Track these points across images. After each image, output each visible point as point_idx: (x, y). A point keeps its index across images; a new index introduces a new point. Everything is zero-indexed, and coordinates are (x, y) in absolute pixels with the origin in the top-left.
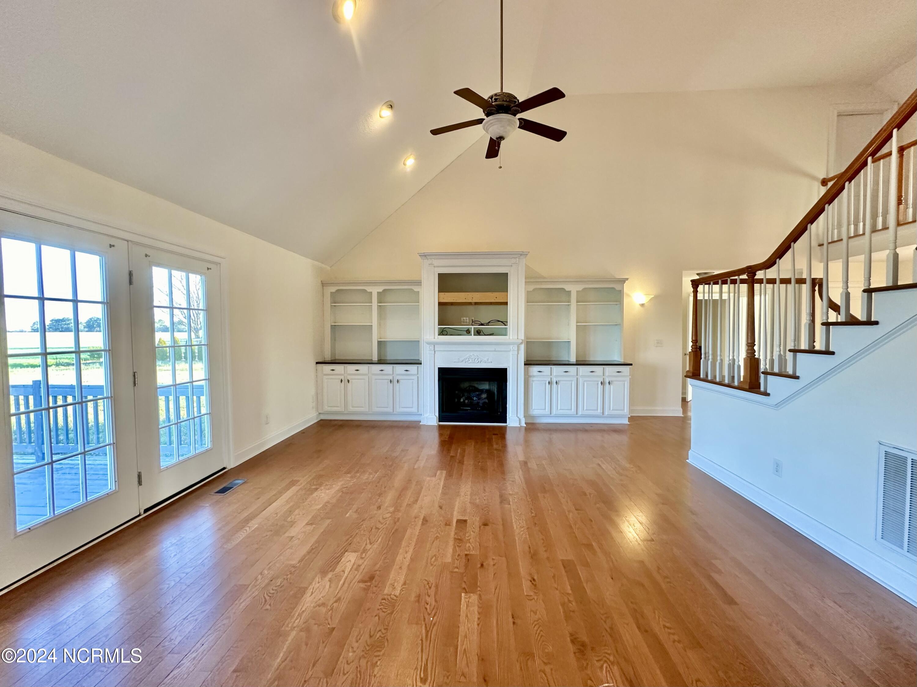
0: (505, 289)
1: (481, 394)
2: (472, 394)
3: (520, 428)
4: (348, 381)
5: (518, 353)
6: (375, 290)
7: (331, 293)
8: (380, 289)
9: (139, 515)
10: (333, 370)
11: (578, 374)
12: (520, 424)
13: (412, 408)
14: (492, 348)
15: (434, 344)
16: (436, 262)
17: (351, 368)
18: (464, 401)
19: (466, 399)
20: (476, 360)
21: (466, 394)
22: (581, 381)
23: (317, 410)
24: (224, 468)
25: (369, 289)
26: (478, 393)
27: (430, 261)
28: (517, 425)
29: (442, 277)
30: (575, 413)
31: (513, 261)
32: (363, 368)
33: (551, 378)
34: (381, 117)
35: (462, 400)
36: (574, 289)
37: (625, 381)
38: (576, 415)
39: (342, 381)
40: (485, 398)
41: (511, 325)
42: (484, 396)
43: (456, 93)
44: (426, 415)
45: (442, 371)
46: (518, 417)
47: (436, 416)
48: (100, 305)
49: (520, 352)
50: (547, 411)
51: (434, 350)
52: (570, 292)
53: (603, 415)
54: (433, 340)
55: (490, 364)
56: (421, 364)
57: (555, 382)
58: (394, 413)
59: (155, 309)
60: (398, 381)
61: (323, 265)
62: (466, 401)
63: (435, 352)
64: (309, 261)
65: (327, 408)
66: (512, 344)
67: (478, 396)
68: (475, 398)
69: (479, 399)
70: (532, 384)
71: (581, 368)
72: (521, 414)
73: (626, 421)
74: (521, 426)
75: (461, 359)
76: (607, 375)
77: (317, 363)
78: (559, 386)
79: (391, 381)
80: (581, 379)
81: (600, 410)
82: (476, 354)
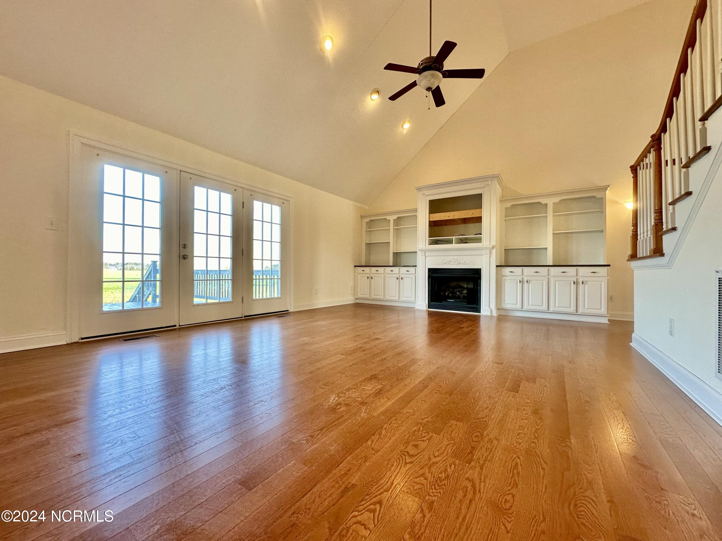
0: (480, 206)
1: (463, 290)
2: (456, 290)
3: (491, 317)
4: (372, 278)
5: (490, 257)
6: (392, 218)
7: (366, 222)
8: (395, 217)
9: (242, 317)
10: (363, 271)
11: (550, 274)
12: (491, 314)
13: (411, 297)
14: (469, 253)
15: (425, 251)
16: (426, 192)
17: (374, 269)
18: (448, 294)
19: (450, 293)
20: (456, 262)
21: (451, 290)
22: (552, 281)
23: (354, 295)
24: (288, 311)
25: (388, 218)
26: (460, 289)
27: (423, 192)
28: (489, 314)
29: (432, 202)
30: (547, 309)
31: (486, 183)
32: (381, 270)
33: (522, 278)
34: (372, 100)
35: (447, 294)
36: (550, 202)
37: (602, 281)
38: (548, 312)
39: (368, 278)
40: (465, 294)
41: (484, 234)
42: (465, 292)
43: (385, 68)
44: (418, 303)
45: (431, 271)
46: (490, 308)
47: (426, 304)
48: (230, 216)
49: (492, 255)
50: (519, 306)
51: (425, 255)
52: (546, 205)
53: (577, 312)
54: (425, 248)
55: (468, 265)
56: (416, 266)
57: (526, 280)
58: (400, 301)
59: (254, 221)
60: (402, 278)
61: (362, 205)
62: (450, 295)
63: (426, 257)
64: (351, 203)
65: (360, 296)
66: (484, 249)
67: (461, 292)
68: (458, 293)
69: (461, 294)
70: (505, 282)
71: (552, 269)
72: (493, 306)
73: (605, 321)
74: (492, 316)
75: (444, 262)
76: (581, 275)
77: (355, 266)
78: (530, 285)
79: (397, 279)
80: (552, 279)
81: (573, 308)
82: (456, 257)
